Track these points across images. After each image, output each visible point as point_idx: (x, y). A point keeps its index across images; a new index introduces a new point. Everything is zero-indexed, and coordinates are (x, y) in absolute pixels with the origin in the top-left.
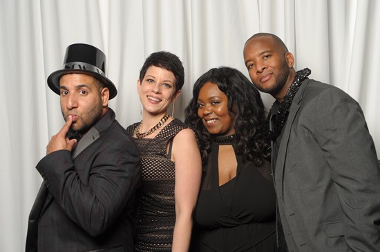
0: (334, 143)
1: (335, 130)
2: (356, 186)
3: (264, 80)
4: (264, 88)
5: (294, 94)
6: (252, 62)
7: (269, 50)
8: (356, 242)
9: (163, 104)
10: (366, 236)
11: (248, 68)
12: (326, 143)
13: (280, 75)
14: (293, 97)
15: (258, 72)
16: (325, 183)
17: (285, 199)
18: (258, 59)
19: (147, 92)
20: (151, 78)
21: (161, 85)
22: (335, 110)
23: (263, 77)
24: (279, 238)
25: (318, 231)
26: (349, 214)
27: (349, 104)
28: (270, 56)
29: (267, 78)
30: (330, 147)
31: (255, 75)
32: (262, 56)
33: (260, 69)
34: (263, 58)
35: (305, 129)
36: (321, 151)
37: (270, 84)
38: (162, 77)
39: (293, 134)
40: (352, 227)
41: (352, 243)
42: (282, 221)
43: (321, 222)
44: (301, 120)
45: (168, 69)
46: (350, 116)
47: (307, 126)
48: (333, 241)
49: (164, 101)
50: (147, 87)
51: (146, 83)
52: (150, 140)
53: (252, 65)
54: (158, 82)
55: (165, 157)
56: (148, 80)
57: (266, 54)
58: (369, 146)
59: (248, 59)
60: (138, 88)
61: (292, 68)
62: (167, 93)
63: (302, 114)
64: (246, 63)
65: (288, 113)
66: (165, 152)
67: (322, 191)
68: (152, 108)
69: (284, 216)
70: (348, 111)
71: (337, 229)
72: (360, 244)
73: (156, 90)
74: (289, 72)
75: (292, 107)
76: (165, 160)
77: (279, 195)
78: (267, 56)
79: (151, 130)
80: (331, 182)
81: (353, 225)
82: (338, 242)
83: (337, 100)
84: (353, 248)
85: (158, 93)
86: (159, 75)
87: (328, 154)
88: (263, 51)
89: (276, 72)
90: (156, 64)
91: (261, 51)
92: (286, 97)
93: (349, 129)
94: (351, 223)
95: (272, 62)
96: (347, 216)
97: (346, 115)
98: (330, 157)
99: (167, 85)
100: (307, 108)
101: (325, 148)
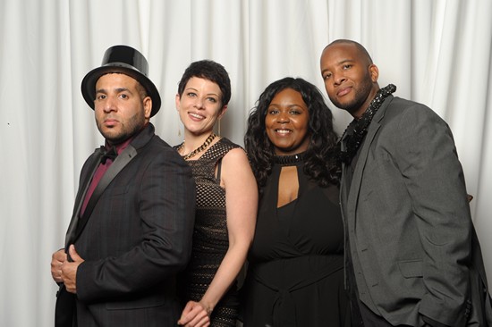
0: (417, 168)
1: (418, 154)
2: (439, 219)
3: (342, 93)
4: (341, 103)
5: (374, 112)
6: (329, 72)
7: (350, 59)
8: (436, 283)
9: (208, 121)
10: (447, 277)
11: (325, 79)
12: (408, 168)
13: (360, 90)
14: (373, 115)
15: (336, 84)
16: (403, 215)
17: (357, 231)
18: (337, 69)
19: (188, 108)
20: (193, 91)
21: (204, 99)
22: (420, 130)
23: (341, 90)
24: (347, 279)
25: (393, 270)
26: (429, 251)
27: (437, 125)
28: (351, 66)
29: (346, 92)
30: (412, 173)
31: (332, 87)
32: (341, 65)
33: (338, 80)
34: (343, 68)
35: (385, 152)
36: (402, 178)
37: (349, 98)
38: (206, 89)
39: (370, 157)
40: (432, 266)
41: (430, 285)
42: (353, 258)
43: (397, 259)
44: (381, 141)
45: (212, 81)
46: (437, 138)
47: (387, 148)
48: (410, 282)
49: (208, 117)
50: (189, 101)
51: (187, 97)
52: (194, 162)
53: (329, 76)
54: (201, 96)
55: (214, 182)
56: (189, 94)
57: (346, 64)
58: (457, 174)
59: (325, 68)
60: (177, 104)
61: (376, 82)
62: (211, 108)
63: (382, 134)
64: (323, 73)
65: (366, 133)
66: (213, 176)
67: (400, 223)
68: (195, 126)
69: (355, 252)
70: (436, 132)
71: (415, 269)
72: (441, 286)
73: (199, 105)
74: (371, 86)
75: (370, 126)
76: (213, 185)
77: (351, 228)
78: (348, 67)
79: (195, 152)
80: (412, 214)
81: (433, 263)
82: (415, 284)
83: (423, 119)
84: (432, 290)
85: (201, 109)
86: (202, 87)
87: (409, 181)
88: (344, 60)
89: (357, 86)
90: (198, 75)
91: (340, 60)
92: (366, 115)
93: (435, 153)
94: (431, 262)
95: (353, 74)
96: (427, 253)
97: (433, 137)
98: (411, 184)
99: (212, 99)
100: (389, 127)
101: (405, 174)
